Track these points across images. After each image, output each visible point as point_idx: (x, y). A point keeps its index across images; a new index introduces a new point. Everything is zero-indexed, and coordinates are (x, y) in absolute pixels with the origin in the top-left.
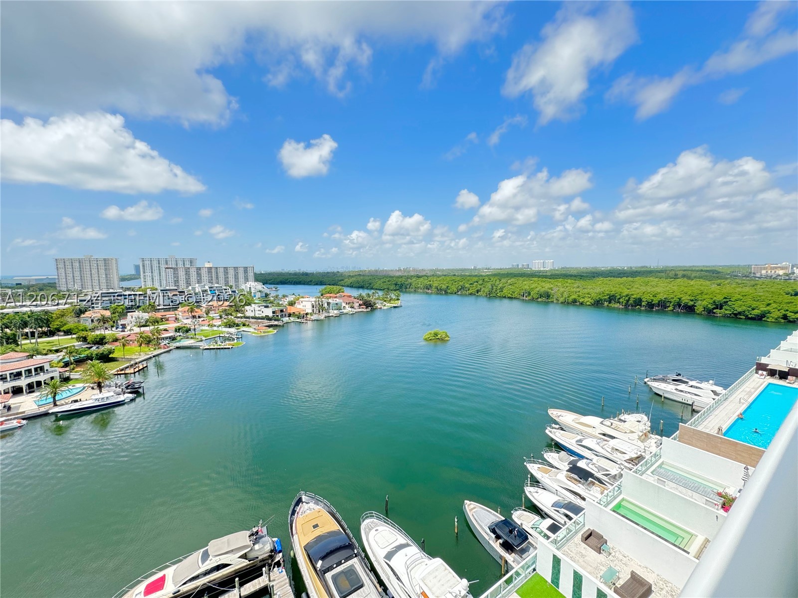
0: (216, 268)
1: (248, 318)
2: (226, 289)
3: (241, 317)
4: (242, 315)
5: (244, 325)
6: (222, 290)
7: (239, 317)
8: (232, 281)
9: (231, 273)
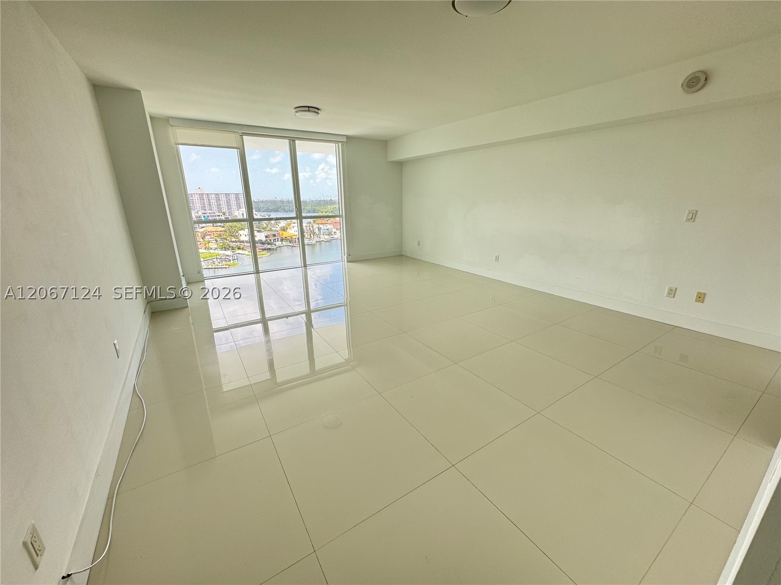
0: (207, 194)
1: (243, 242)
2: (220, 216)
3: (236, 242)
4: (237, 240)
5: (239, 248)
6: (215, 216)
7: (233, 242)
8: (224, 208)
9: (223, 199)
